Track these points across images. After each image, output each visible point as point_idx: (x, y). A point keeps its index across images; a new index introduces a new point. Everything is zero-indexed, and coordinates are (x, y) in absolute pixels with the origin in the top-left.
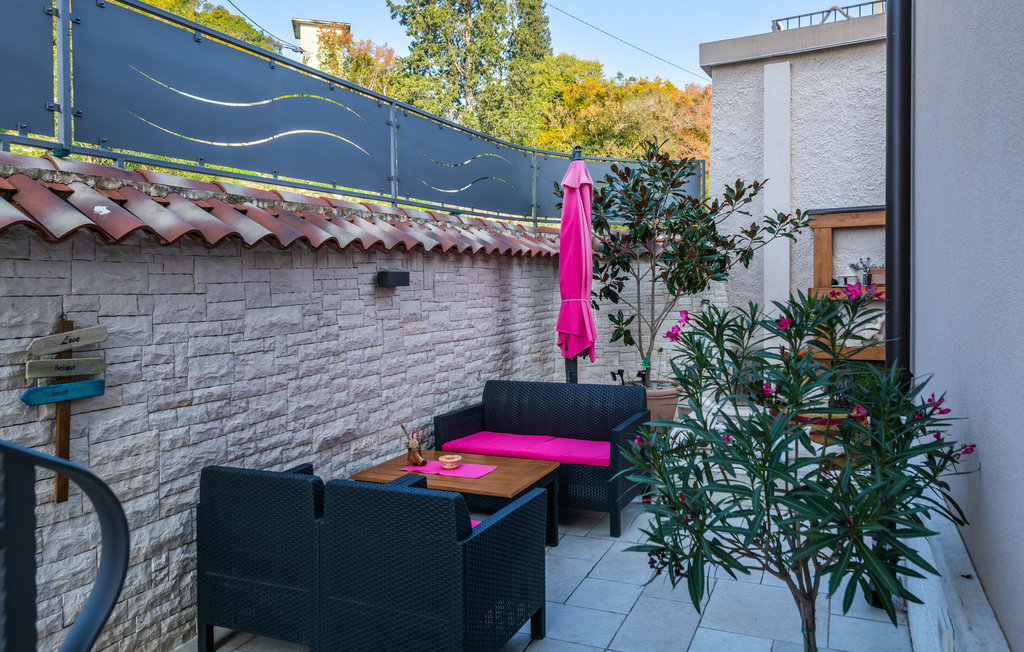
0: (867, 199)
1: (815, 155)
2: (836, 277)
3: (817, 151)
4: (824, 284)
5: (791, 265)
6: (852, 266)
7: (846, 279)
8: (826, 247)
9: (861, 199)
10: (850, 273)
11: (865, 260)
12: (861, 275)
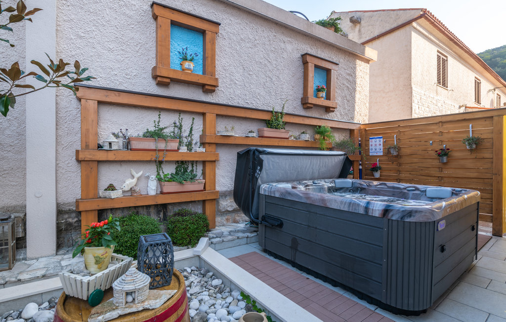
0: (125, 85)
1: (81, 37)
2: (101, 142)
3: (83, 35)
4: (90, 147)
5: (57, 129)
6: (114, 134)
7: (110, 144)
8: (92, 116)
9: (121, 83)
10: (113, 139)
11: (124, 131)
12: (121, 141)
